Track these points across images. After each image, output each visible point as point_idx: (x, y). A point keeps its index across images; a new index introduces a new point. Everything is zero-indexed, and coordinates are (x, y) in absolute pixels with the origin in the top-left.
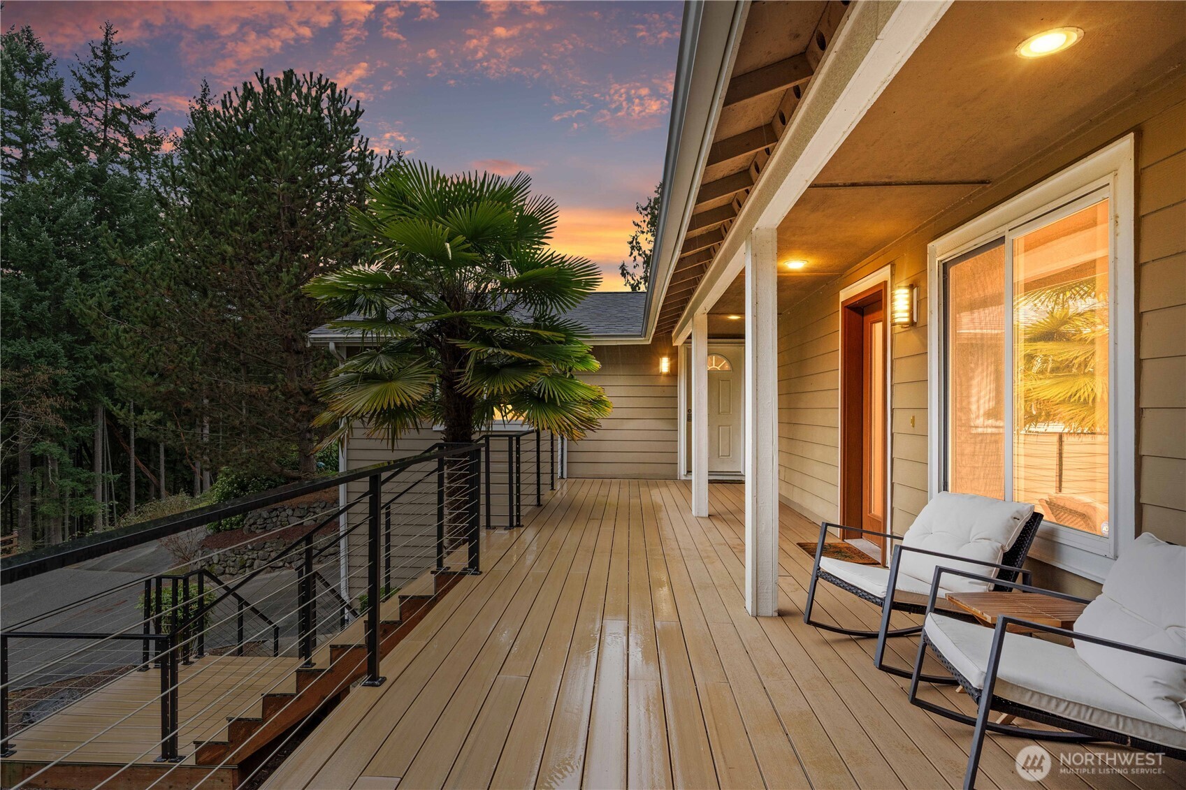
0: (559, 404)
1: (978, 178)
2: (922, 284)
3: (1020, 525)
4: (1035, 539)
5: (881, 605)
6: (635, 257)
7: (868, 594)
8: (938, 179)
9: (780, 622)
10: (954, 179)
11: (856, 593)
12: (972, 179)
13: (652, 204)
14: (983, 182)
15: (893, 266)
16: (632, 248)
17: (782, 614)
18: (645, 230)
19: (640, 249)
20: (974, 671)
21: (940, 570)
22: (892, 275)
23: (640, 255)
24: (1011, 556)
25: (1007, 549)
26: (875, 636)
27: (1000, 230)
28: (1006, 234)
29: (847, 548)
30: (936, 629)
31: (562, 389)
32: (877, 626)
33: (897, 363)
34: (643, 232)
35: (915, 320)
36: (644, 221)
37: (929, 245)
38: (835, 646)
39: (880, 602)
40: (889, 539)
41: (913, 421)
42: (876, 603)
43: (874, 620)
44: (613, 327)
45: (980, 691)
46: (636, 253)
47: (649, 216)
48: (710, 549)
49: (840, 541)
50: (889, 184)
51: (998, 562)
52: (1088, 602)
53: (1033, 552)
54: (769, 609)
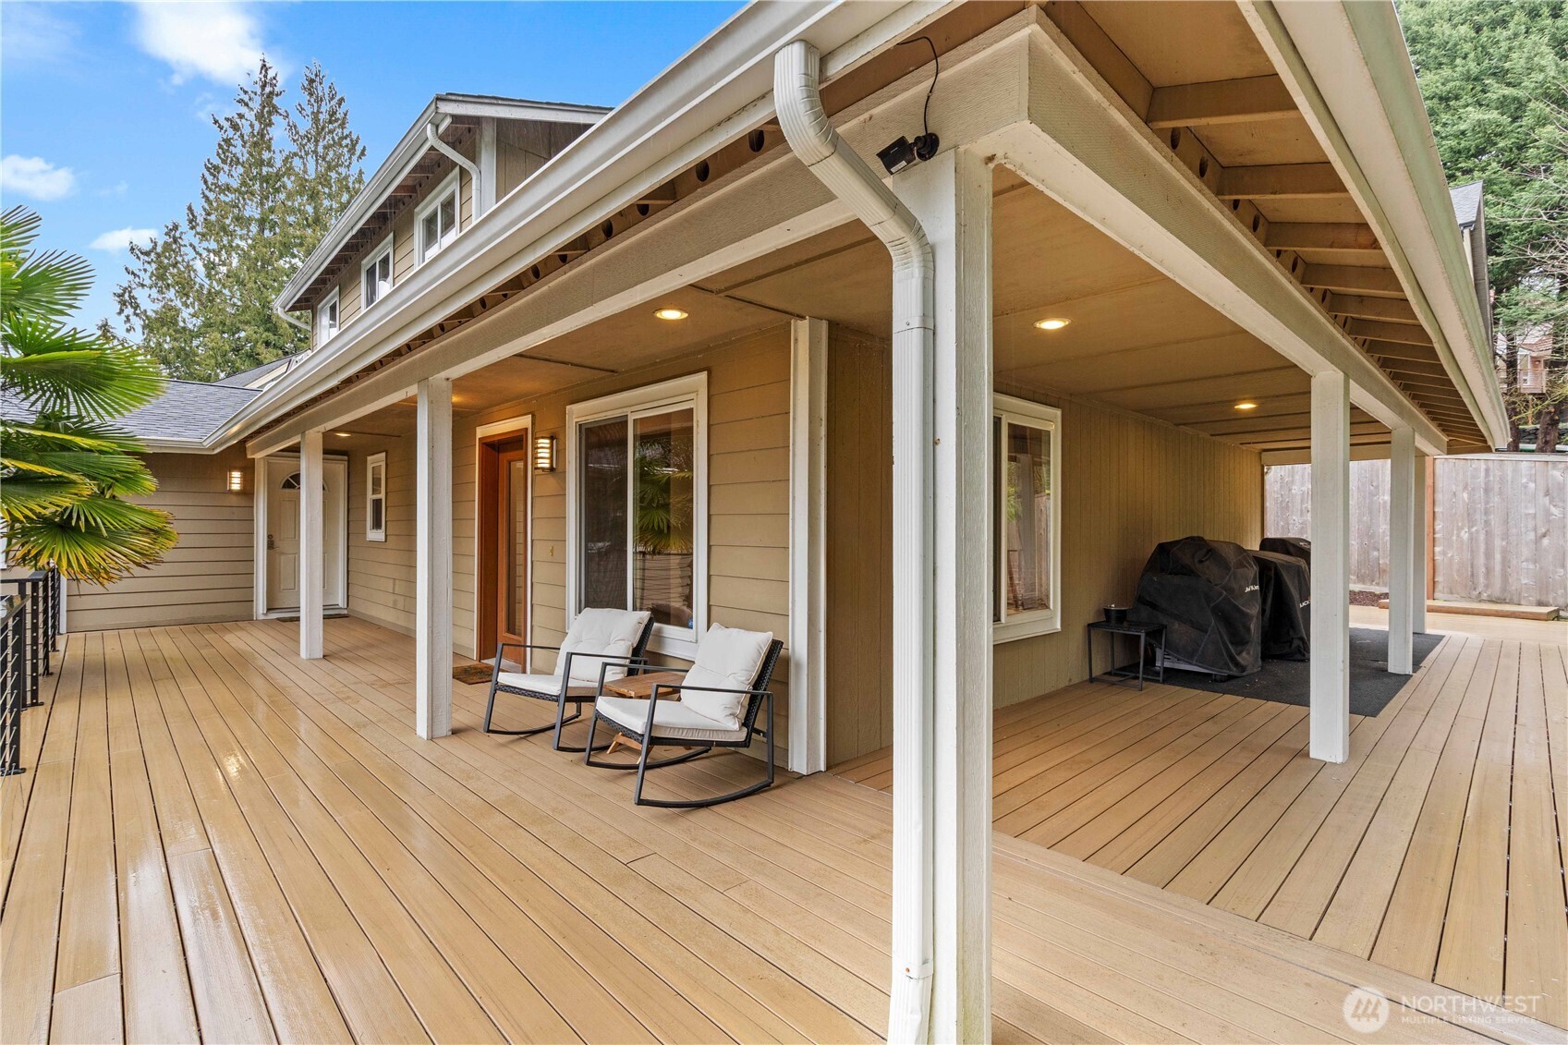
0: (105, 534)
1: (611, 368)
2: (561, 437)
3: (643, 626)
4: (651, 637)
5: (557, 701)
6: (128, 317)
7: (545, 694)
8: (585, 364)
9: (455, 739)
10: (595, 366)
11: (535, 696)
12: (607, 368)
13: (159, 249)
14: (613, 371)
15: (533, 416)
16: (123, 303)
17: (455, 732)
18: (148, 282)
19: (136, 307)
20: (638, 725)
21: (605, 665)
22: (533, 424)
23: (137, 315)
24: (636, 651)
25: (635, 645)
26: (553, 727)
27: (625, 410)
28: (629, 414)
29: (487, 668)
30: (605, 706)
31: (108, 514)
32: (555, 719)
33: (537, 501)
34: (143, 285)
35: (554, 466)
36: (145, 270)
37: (568, 407)
38: (511, 746)
39: (555, 699)
40: (528, 649)
41: (552, 551)
42: (553, 700)
43: (551, 714)
44: (152, 427)
45: (643, 735)
46: (129, 311)
47: (154, 266)
48: (346, 689)
49: (477, 662)
50: (549, 360)
51: (630, 656)
52: (687, 671)
53: (649, 647)
54: (443, 729)
